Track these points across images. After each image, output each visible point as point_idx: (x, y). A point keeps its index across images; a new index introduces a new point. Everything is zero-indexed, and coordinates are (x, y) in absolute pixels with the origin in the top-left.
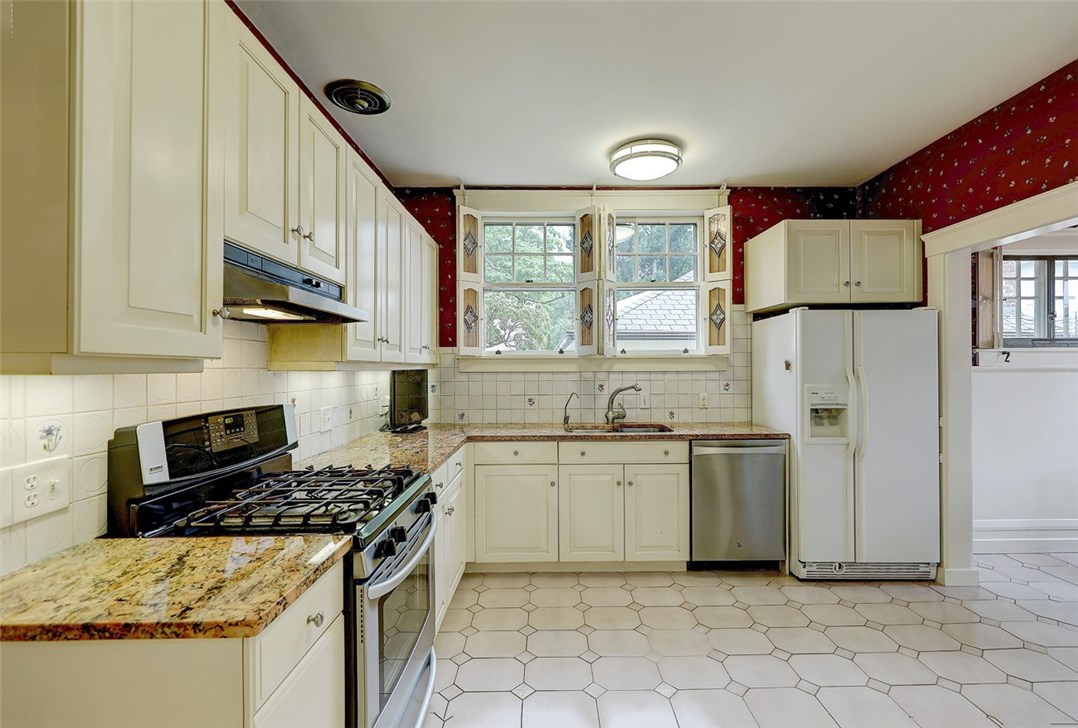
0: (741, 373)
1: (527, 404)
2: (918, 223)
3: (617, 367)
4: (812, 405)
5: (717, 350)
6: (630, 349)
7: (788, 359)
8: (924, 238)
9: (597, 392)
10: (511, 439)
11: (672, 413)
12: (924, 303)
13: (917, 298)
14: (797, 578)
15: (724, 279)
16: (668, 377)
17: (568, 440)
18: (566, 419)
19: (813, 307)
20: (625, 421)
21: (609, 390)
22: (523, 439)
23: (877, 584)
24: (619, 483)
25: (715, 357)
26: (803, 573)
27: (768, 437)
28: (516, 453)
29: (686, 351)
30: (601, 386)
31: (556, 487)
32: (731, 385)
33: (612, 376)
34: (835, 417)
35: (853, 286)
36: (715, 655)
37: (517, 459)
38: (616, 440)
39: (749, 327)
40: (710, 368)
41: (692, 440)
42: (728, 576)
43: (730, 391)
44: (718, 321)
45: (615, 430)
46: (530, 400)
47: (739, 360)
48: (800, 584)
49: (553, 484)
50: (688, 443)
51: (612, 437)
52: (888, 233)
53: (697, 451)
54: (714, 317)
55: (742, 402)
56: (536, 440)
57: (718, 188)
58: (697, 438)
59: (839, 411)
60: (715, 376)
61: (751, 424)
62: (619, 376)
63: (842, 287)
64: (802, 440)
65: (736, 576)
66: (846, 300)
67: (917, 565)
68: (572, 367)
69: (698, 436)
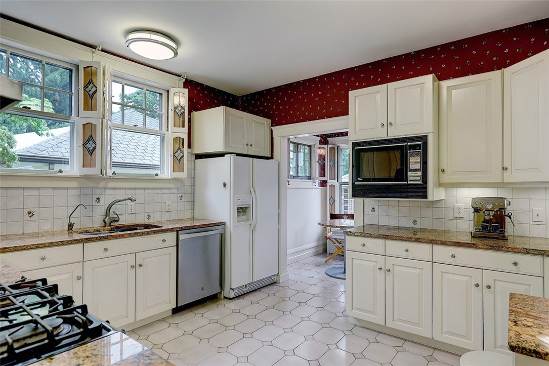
0: (189, 189)
1: (26, 216)
2: (269, 121)
3: (112, 185)
4: (238, 205)
5: (178, 175)
6: (119, 172)
7: (225, 181)
8: (273, 128)
9: (95, 203)
10: (37, 247)
11: (149, 216)
12: (272, 158)
13: (269, 155)
14: (230, 299)
15: (183, 133)
16: (147, 191)
17: (94, 241)
18: (71, 226)
19: (238, 155)
21: (106, 200)
22: (44, 246)
23: (259, 290)
24: (132, 267)
25: (175, 179)
26: (232, 295)
27: (209, 225)
28: (43, 259)
29: (156, 174)
30: (98, 199)
32: (183, 196)
33: (108, 192)
34: (245, 212)
35: (249, 146)
36: (221, 350)
37: (44, 263)
38: (131, 236)
39: (193, 162)
40: (172, 186)
41: (178, 231)
42: (198, 308)
43: (183, 200)
44: (179, 158)
45: (112, 230)
46: (30, 212)
47: (188, 182)
48: (231, 301)
49: (79, 278)
50: (176, 233)
51: (128, 234)
52: (261, 123)
53: (182, 237)
54: (176, 155)
55: (189, 206)
56: (63, 244)
57: (180, 76)
58: (182, 229)
59: (246, 208)
60: (175, 191)
61: (194, 219)
62: (112, 192)
63: (246, 146)
64: (234, 224)
65: (202, 307)
66: (246, 153)
67: (271, 277)
68: (74, 184)
69: (182, 228)
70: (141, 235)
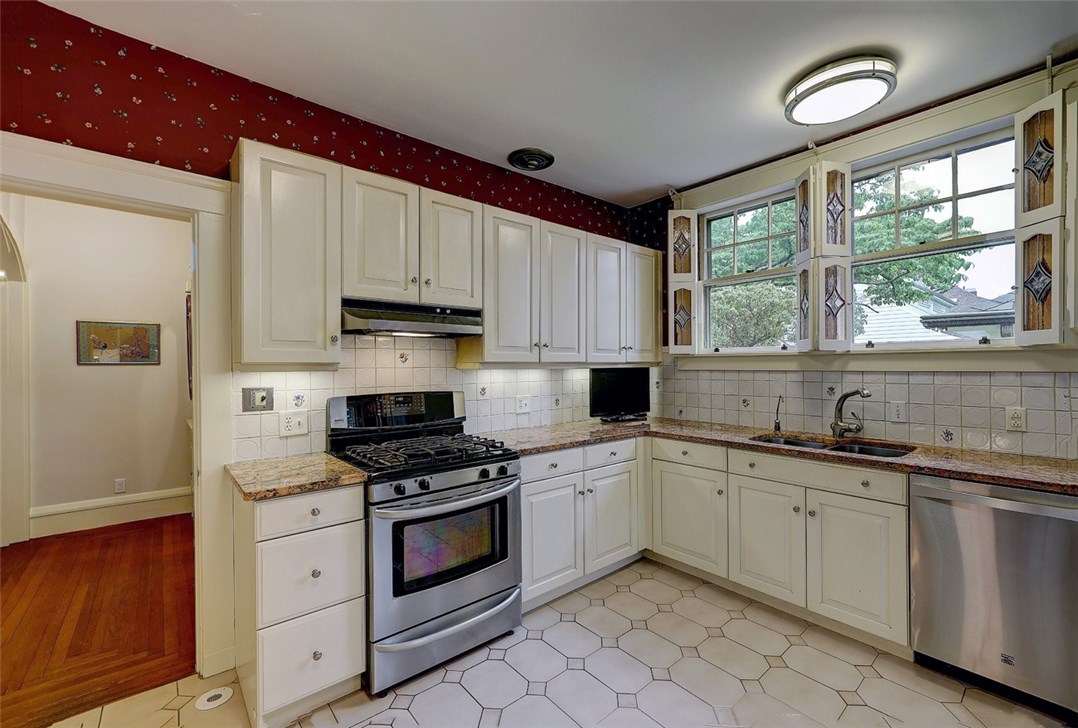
1: (742, 404)
3: (853, 366)
5: (1037, 337)
9: (826, 396)
10: (680, 438)
11: (949, 434)
15: (1049, 218)
17: (736, 447)
18: (777, 426)
20: (860, 435)
21: (838, 395)
22: (691, 439)
24: (796, 510)
25: (1034, 348)
28: (685, 453)
29: (985, 341)
30: (831, 388)
31: (724, 495)
33: (848, 377)
37: (683, 459)
38: (792, 456)
44: (1038, 291)
46: (744, 401)
49: (720, 493)
51: (787, 451)
56: (702, 443)
58: (919, 471)
60: (1045, 380)
69: (923, 469)
70: (810, 459)
